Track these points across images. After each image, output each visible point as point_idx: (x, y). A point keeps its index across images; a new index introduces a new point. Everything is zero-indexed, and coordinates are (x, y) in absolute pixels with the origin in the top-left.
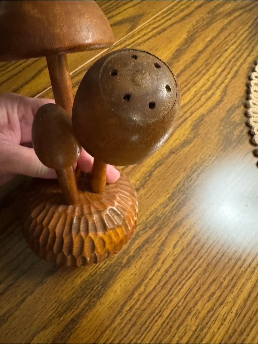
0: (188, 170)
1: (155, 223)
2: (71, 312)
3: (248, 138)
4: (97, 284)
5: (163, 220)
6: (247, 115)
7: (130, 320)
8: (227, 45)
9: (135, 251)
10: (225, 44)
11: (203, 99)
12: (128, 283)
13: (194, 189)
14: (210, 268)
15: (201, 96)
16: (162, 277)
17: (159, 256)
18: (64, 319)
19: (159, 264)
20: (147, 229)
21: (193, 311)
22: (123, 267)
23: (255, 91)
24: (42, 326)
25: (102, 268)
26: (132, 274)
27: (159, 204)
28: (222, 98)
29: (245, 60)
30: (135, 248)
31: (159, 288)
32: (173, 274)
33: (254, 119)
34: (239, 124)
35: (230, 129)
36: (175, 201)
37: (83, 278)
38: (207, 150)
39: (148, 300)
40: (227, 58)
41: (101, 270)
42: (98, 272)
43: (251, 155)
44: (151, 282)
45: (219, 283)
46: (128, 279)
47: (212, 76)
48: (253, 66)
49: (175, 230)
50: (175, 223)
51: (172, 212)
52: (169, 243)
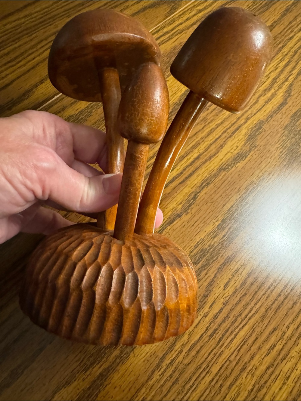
0: (242, 191)
1: (201, 257)
2: (99, 365)
5: (211, 254)
7: (171, 376)
8: (292, 32)
10: (290, 30)
11: (262, 101)
13: (249, 215)
14: (270, 313)
15: (258, 98)
16: (210, 324)
17: (206, 299)
18: (90, 374)
19: (206, 309)
21: (249, 366)
24: (64, 382)
27: (205, 234)
28: (286, 100)
31: (205, 338)
32: (224, 321)
35: (296, 139)
36: (226, 230)
38: (266, 166)
39: (193, 353)
40: (292, 48)
44: (196, 330)
45: (280, 333)
47: (272, 71)
49: (226, 266)
50: (226, 257)
51: (222, 244)
52: (218, 282)
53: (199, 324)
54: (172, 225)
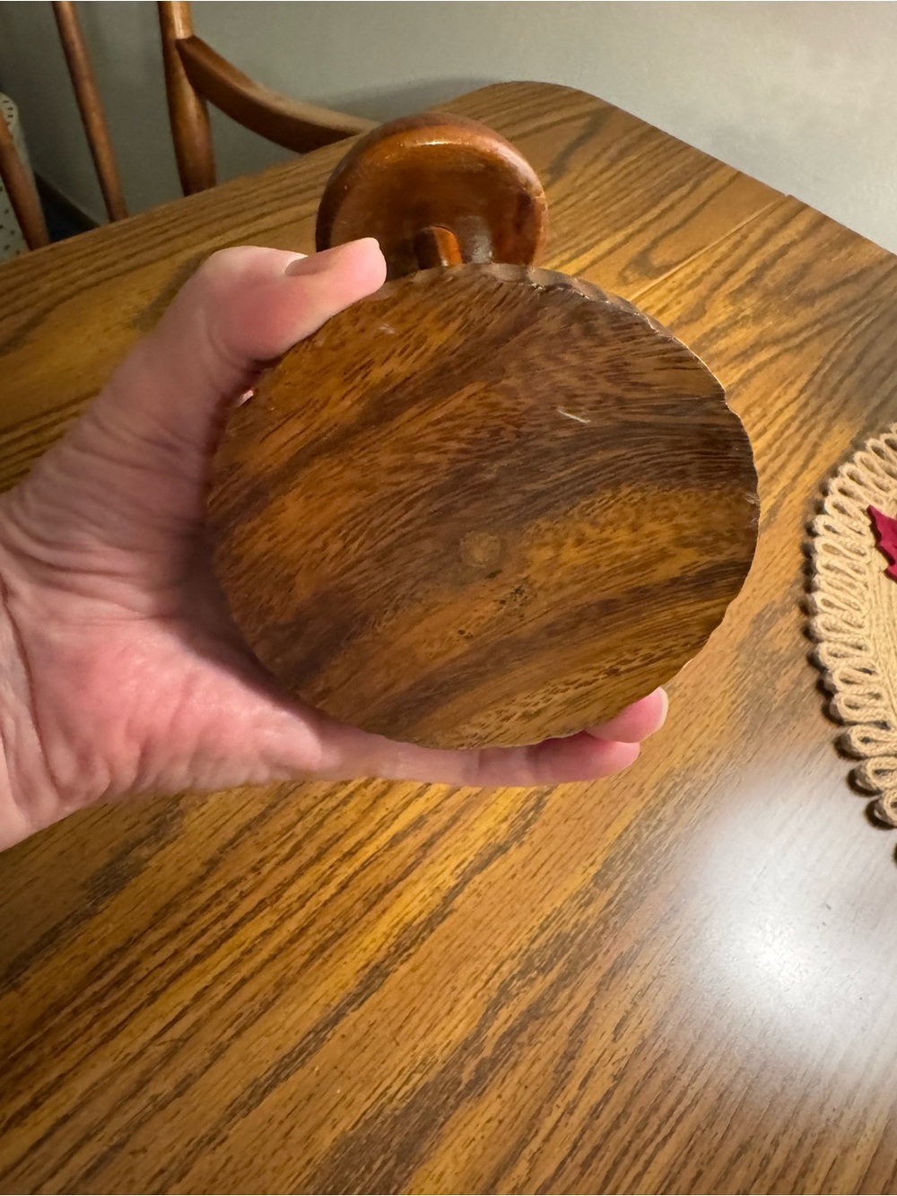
0: (649, 792)
1: (557, 955)
3: (818, 701)
4: (384, 1150)
5: (580, 947)
6: (808, 633)
9: (499, 1043)
12: (479, 1151)
13: (668, 850)
16: (583, 1132)
17: (571, 1064)
19: (572, 1090)
20: (533, 975)
22: (461, 1098)
23: (828, 567)
25: (399, 1096)
26: (489, 1121)
27: (566, 895)
29: (795, 479)
30: (500, 1033)
32: (616, 1125)
33: (831, 645)
34: (788, 661)
35: (765, 673)
36: (615, 887)
37: (340, 1128)
38: (700, 734)
41: (395, 1102)
42: (387, 1111)
43: (830, 752)
44: (547, 1147)
45: (757, 1161)
46: (478, 1138)
48: (819, 496)
49: (616, 979)
50: (615, 956)
51: (606, 923)
52: (600, 1021)
53: (556, 1132)
54: (485, 872)
